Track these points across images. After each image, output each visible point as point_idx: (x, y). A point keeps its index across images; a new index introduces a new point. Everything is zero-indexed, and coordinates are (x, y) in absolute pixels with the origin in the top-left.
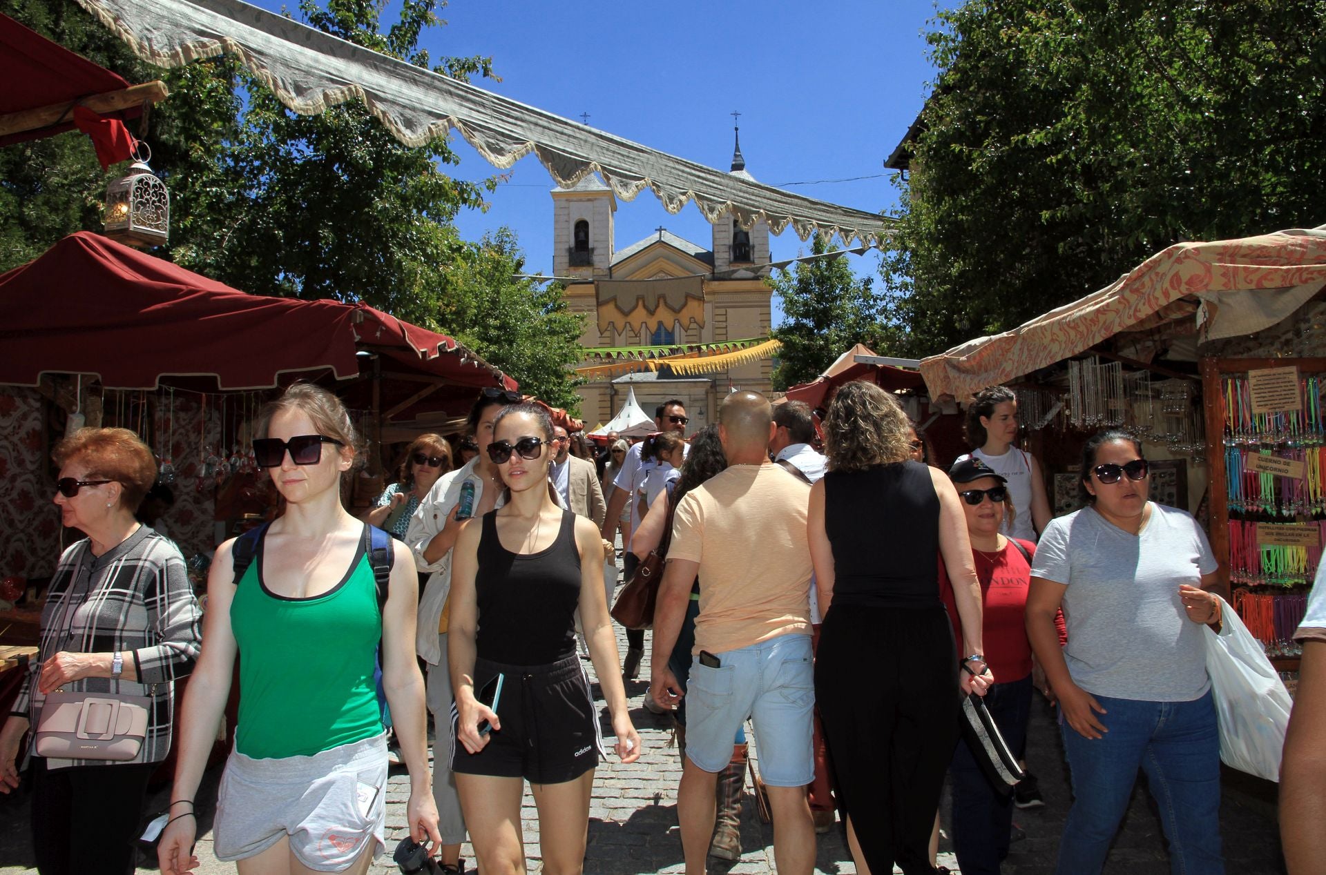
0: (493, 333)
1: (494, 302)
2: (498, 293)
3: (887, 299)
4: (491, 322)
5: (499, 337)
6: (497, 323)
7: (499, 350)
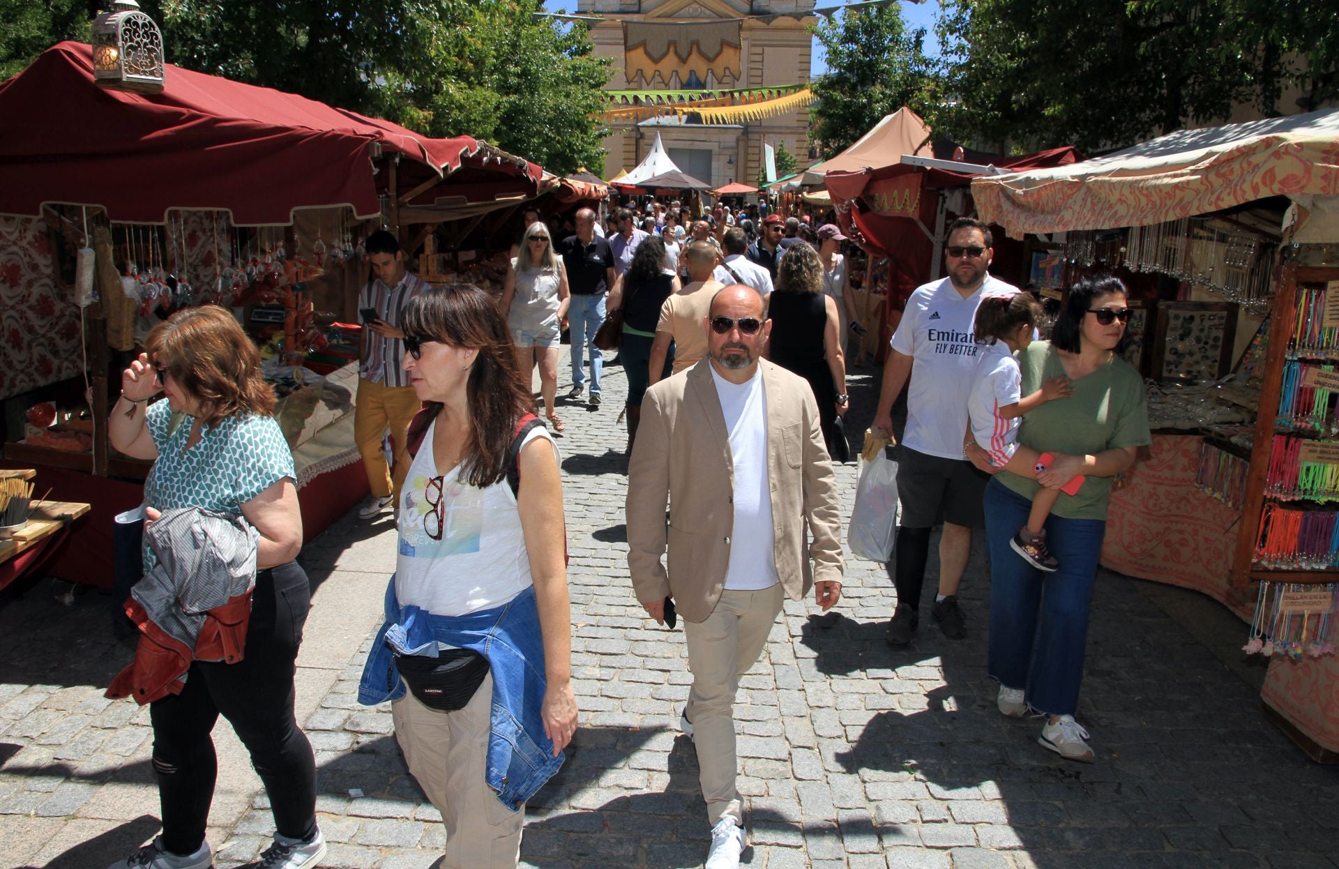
0: (513, 80)
1: (514, 45)
2: (518, 35)
3: (941, 65)
4: (512, 68)
5: (519, 84)
6: (518, 70)
7: (520, 100)
